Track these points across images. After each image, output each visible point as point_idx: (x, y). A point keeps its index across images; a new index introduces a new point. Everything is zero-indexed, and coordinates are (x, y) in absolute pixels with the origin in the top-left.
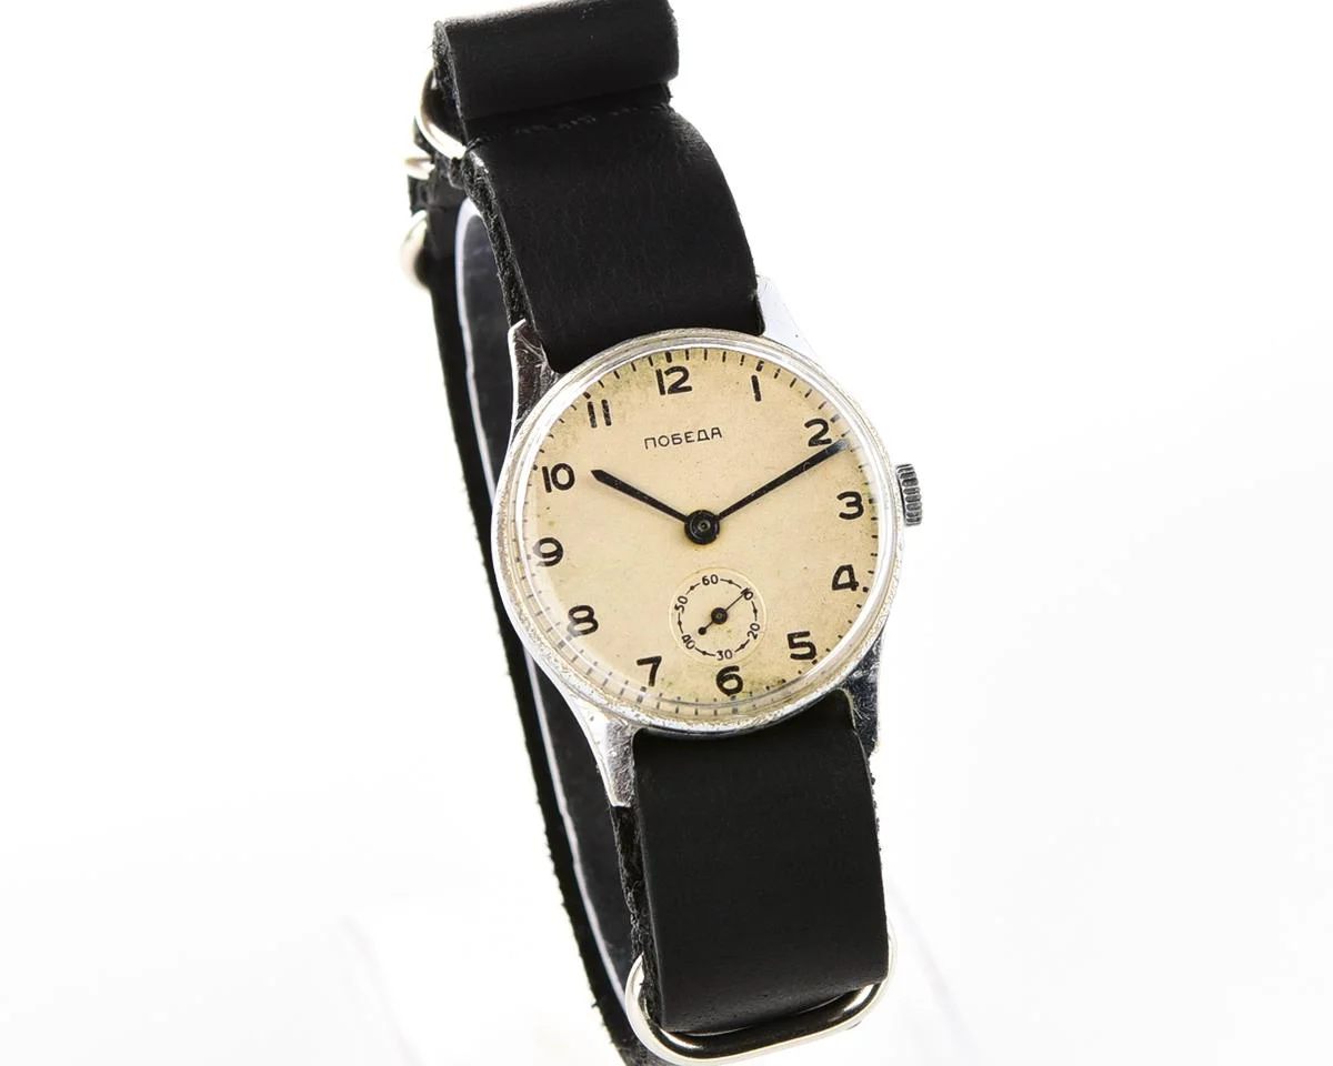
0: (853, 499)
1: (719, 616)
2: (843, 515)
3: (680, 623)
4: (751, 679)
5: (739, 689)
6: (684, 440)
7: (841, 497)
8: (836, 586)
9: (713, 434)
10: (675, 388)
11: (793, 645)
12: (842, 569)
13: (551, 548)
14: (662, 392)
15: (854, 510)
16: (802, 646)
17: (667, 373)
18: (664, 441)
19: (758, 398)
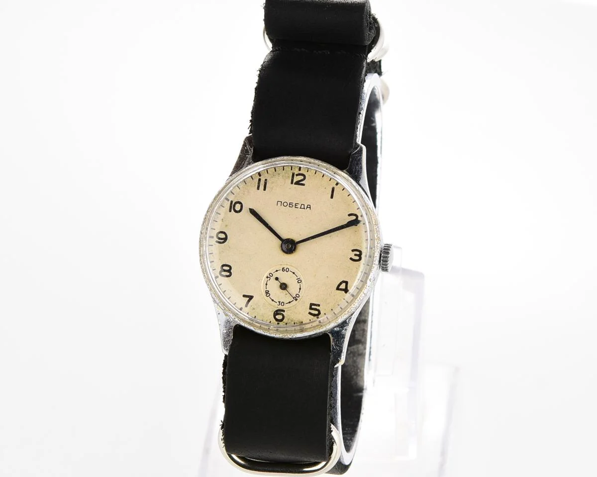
0: (358, 253)
1: (284, 286)
2: (351, 259)
3: (266, 284)
4: (288, 317)
5: (282, 320)
6: (294, 206)
7: (353, 251)
8: (338, 289)
9: (307, 207)
10: (298, 183)
11: (311, 308)
12: (343, 282)
13: (223, 236)
14: (292, 183)
15: (357, 258)
16: (315, 310)
17: (297, 175)
18: (285, 204)
19: (332, 197)
